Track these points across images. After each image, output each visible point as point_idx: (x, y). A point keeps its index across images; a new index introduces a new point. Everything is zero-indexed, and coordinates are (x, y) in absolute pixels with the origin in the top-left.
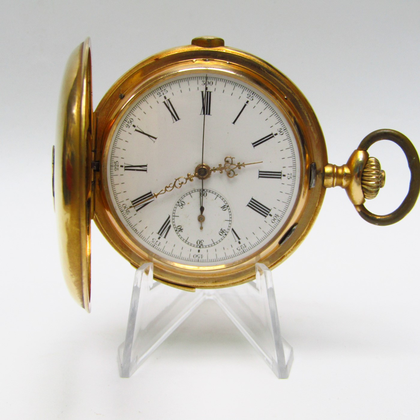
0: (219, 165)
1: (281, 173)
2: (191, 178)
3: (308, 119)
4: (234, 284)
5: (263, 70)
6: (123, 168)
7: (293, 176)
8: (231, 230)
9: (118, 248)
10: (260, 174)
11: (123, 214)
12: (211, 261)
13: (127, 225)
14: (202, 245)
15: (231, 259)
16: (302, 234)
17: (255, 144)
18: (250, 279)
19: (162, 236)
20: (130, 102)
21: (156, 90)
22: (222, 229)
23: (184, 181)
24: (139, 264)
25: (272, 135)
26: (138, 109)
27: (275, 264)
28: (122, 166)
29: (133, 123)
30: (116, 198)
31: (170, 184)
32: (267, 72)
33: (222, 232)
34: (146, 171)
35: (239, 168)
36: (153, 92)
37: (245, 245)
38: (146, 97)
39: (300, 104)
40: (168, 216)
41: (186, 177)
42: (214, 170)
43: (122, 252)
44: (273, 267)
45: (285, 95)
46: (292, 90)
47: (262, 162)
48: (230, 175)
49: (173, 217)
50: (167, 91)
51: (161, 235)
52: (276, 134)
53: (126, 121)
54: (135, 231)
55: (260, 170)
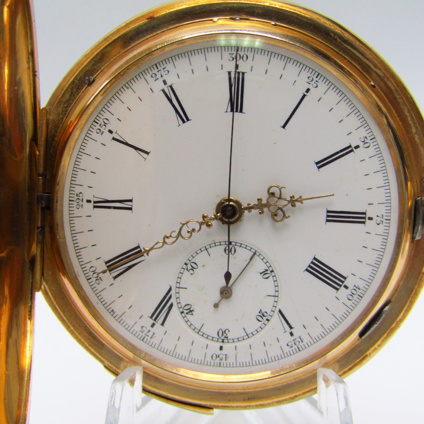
0: (258, 200)
1: (364, 213)
2: (208, 222)
3: (411, 122)
4: (279, 402)
5: (333, 36)
6: (91, 205)
7: (386, 220)
8: (277, 311)
9: (83, 340)
10: (328, 216)
11: (91, 284)
12: (242, 365)
13: (98, 303)
14: (227, 337)
15: (277, 362)
16: (398, 319)
17: (321, 164)
18: (308, 394)
19: (157, 322)
20: (104, 90)
21: (149, 69)
22: (261, 310)
23: (197, 227)
24: (117, 368)
25: (350, 149)
26: (117, 102)
27: (350, 369)
28: (89, 201)
29: (109, 127)
30: (78, 256)
31: (172, 232)
32: (341, 40)
33: (261, 315)
34: (130, 209)
35: (293, 206)
36: (143, 73)
37: (301, 338)
38: (132, 81)
39: (397, 96)
40: (169, 287)
41: (201, 220)
42: (249, 208)
43: (90, 347)
44: (346, 374)
45: (371, 80)
46: (384, 71)
47: (333, 195)
48: (277, 218)
49: (177, 289)
50: (168, 71)
51: (155, 320)
52: (357, 147)
53: (97, 123)
54: (112, 313)
55: (329, 209)
